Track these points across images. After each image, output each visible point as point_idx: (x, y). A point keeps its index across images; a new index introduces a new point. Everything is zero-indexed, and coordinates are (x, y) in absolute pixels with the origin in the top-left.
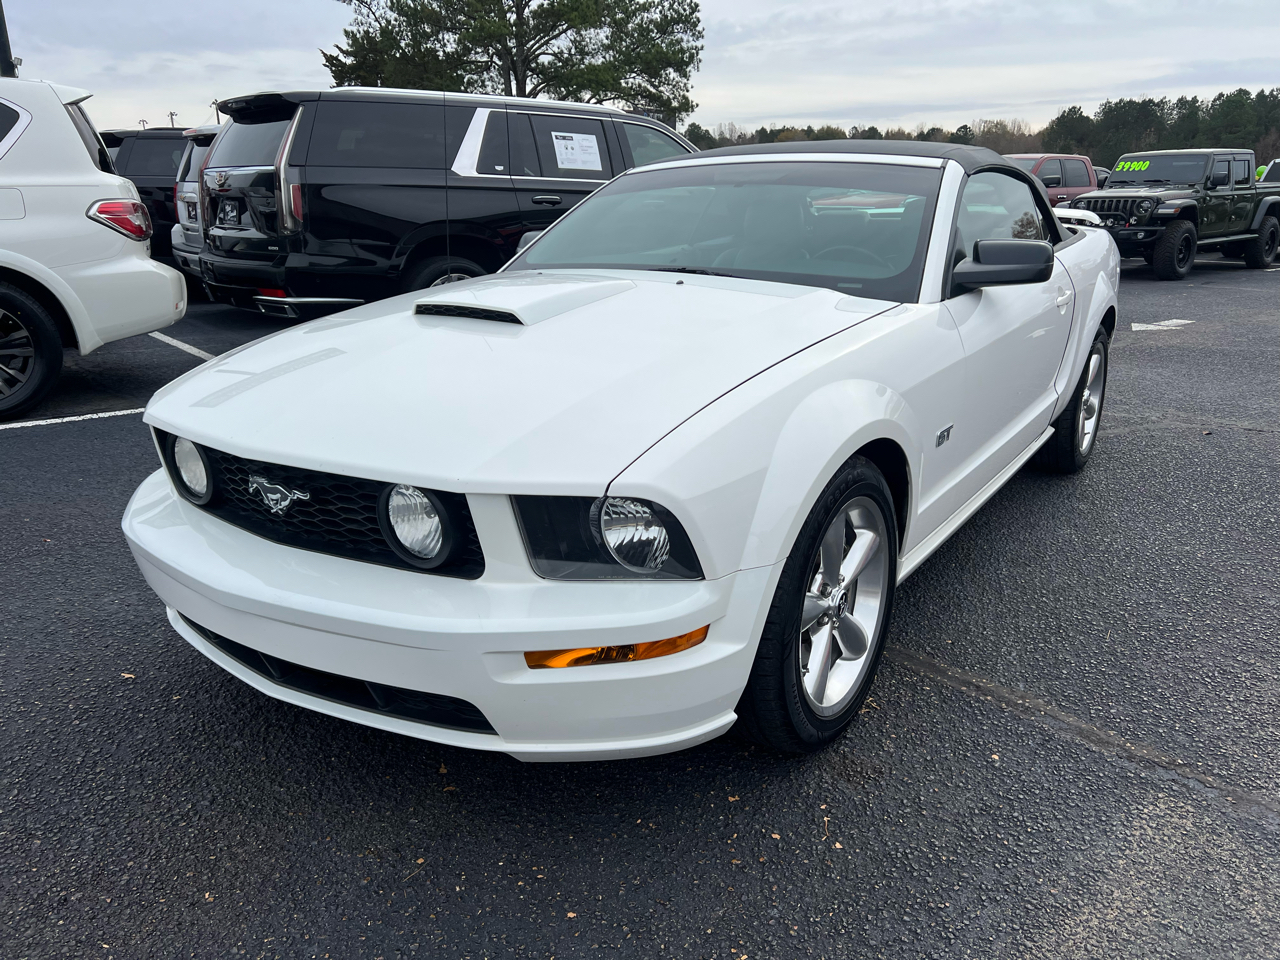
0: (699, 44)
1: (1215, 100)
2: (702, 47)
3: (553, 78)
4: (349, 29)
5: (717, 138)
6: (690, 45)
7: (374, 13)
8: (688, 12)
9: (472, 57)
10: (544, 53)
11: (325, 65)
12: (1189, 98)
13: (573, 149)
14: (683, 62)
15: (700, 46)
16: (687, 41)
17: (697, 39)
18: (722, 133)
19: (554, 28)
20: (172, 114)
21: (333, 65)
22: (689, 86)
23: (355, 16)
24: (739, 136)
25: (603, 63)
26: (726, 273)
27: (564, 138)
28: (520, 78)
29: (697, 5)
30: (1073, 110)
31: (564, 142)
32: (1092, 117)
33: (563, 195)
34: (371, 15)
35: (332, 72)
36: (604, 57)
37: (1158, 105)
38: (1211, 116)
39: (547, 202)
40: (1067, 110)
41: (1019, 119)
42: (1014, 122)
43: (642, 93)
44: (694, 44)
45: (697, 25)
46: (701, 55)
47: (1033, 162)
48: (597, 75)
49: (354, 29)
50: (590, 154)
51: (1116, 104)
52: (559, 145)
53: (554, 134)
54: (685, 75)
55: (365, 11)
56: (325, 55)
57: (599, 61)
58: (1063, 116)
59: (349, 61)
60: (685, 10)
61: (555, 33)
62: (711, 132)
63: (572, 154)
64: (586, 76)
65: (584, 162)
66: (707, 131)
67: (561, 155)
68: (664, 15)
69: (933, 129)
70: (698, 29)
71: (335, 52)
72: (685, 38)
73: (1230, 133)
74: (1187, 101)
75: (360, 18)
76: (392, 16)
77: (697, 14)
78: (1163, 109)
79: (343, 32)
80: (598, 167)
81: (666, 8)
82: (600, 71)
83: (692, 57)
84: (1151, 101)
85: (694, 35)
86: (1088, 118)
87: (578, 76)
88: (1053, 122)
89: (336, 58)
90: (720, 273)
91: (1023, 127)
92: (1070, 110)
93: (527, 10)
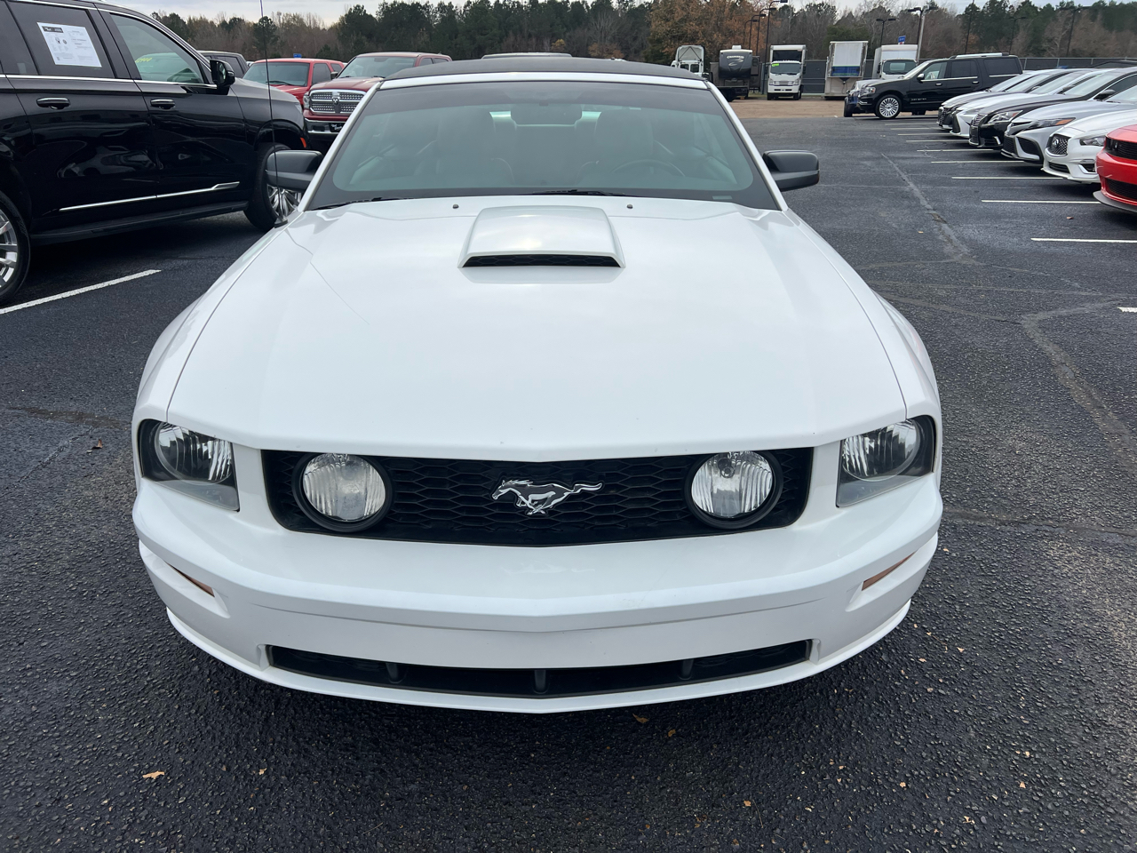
1: (465, 7)
12: (447, 4)
13: (66, 42)
26: (620, 193)
27: (53, 30)
30: (358, 9)
31: (53, 34)
32: (374, 16)
37: (424, 8)
38: (465, 20)
39: (54, 105)
40: (353, 8)
41: (313, 13)
42: (309, 17)
47: (412, 60)
50: (85, 48)
51: (392, 5)
52: (49, 38)
53: (41, 25)
58: (350, 12)
63: (66, 49)
65: (81, 58)
67: (55, 49)
69: (235, 19)
73: (482, 34)
74: (445, 6)
78: (428, 12)
80: (96, 62)
84: (418, 4)
86: (371, 16)
88: (342, 18)
90: (614, 193)
91: (318, 22)
92: (356, 8)
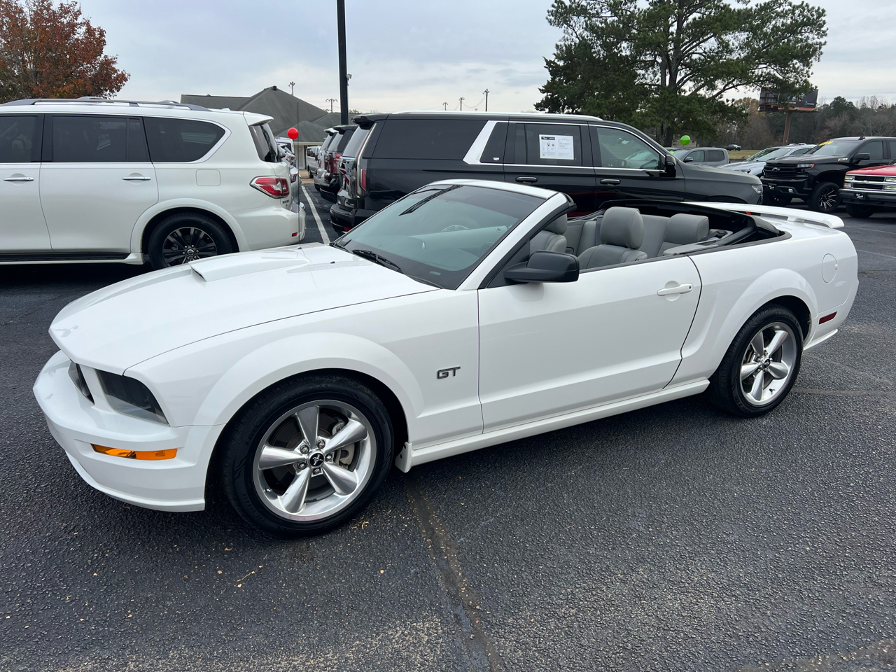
0: (822, 40)
2: (825, 43)
3: (698, 70)
4: (559, 43)
5: (860, 108)
6: (814, 41)
7: (576, 33)
8: (815, 17)
9: (643, 58)
10: (693, 53)
11: (545, 67)
13: (553, 145)
14: (808, 54)
15: (823, 42)
16: (813, 38)
17: (822, 36)
18: (864, 105)
19: (703, 34)
20: (461, 99)
21: (550, 66)
22: (810, 73)
23: (564, 35)
24: (880, 107)
25: (738, 58)
27: (548, 138)
28: (673, 71)
29: (824, 11)
31: (548, 141)
33: (538, 176)
34: (574, 34)
35: (550, 71)
36: (740, 54)
43: (769, 78)
44: (818, 41)
45: (822, 26)
46: (824, 49)
48: (729, 68)
49: (562, 43)
50: (566, 149)
52: (543, 143)
53: (541, 136)
54: (808, 64)
55: (570, 31)
56: (546, 60)
57: (735, 56)
59: (561, 63)
60: (813, 15)
61: (705, 38)
62: (854, 104)
63: (552, 149)
64: (720, 69)
65: (560, 154)
66: (851, 103)
67: (544, 150)
68: (795, 20)
70: (823, 29)
71: (553, 58)
72: (811, 36)
75: (566, 36)
76: (586, 34)
77: (823, 18)
79: (555, 46)
80: (571, 157)
81: (796, 15)
82: (732, 65)
83: (815, 50)
85: (818, 33)
87: (714, 69)
89: (554, 62)
93: (685, 23)
